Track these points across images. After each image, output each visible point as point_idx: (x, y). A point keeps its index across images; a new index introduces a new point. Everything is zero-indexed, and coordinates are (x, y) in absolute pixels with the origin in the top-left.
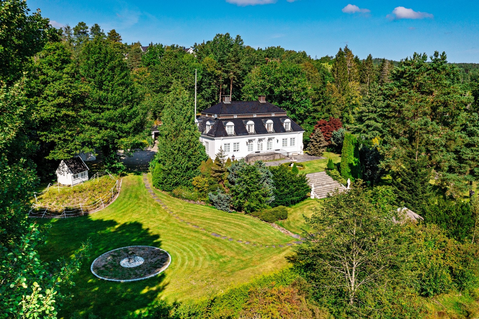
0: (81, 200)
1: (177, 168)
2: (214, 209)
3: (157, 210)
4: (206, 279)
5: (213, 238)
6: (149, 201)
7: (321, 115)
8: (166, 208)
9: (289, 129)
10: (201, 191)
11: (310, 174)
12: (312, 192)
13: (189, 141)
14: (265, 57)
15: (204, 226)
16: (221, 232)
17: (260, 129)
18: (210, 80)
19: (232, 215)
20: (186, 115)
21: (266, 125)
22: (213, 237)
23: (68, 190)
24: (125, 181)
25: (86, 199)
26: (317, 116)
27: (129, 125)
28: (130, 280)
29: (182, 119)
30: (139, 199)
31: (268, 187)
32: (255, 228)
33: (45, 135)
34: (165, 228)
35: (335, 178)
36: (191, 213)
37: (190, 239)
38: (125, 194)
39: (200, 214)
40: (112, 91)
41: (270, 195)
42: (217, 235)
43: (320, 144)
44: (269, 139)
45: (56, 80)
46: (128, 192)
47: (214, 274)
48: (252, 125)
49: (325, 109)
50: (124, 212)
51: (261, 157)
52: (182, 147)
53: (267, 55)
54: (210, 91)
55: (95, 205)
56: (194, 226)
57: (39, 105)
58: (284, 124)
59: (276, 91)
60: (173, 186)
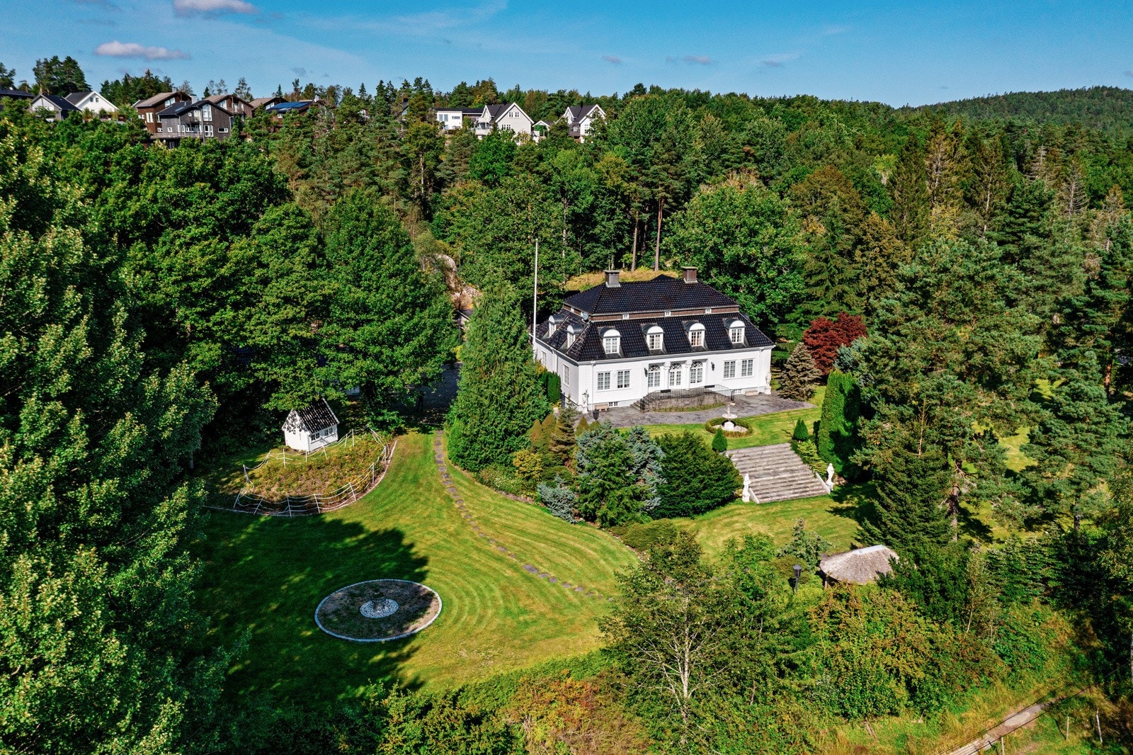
0: (319, 483)
1: (488, 433)
2: (547, 515)
3: (445, 510)
4: (486, 649)
5: (524, 575)
6: (436, 490)
7: (822, 306)
8: (462, 507)
9: (742, 341)
10: (528, 478)
11: (755, 449)
12: (746, 489)
13: (512, 383)
14: (744, 144)
15: (517, 548)
16: (541, 564)
17: (677, 343)
18: (612, 204)
19: (575, 529)
20: (508, 333)
21: (690, 334)
22: (525, 572)
23: (298, 464)
24: (402, 446)
25: (328, 483)
26: (816, 309)
27: (407, 349)
28: (369, 640)
29: (500, 341)
30: (419, 485)
31: (650, 480)
32: (605, 560)
33: (263, 369)
34: (449, 549)
35: (806, 458)
36: (503, 521)
37: (485, 574)
38: (396, 474)
39: (519, 523)
40: (378, 289)
41: (649, 495)
42: (533, 569)
43: (805, 376)
44: (695, 363)
45: (282, 276)
46: (403, 469)
47: (501, 643)
48: (658, 334)
49: (831, 295)
50: (387, 511)
51: (673, 400)
52: (499, 394)
53: (749, 141)
54: (611, 226)
55: (340, 496)
56: (499, 548)
57: (253, 321)
58: (730, 331)
59: (729, 253)
60: (480, 463)
